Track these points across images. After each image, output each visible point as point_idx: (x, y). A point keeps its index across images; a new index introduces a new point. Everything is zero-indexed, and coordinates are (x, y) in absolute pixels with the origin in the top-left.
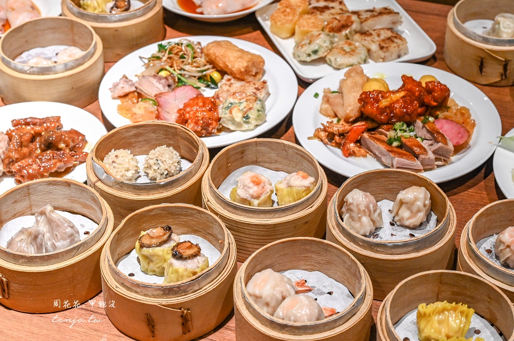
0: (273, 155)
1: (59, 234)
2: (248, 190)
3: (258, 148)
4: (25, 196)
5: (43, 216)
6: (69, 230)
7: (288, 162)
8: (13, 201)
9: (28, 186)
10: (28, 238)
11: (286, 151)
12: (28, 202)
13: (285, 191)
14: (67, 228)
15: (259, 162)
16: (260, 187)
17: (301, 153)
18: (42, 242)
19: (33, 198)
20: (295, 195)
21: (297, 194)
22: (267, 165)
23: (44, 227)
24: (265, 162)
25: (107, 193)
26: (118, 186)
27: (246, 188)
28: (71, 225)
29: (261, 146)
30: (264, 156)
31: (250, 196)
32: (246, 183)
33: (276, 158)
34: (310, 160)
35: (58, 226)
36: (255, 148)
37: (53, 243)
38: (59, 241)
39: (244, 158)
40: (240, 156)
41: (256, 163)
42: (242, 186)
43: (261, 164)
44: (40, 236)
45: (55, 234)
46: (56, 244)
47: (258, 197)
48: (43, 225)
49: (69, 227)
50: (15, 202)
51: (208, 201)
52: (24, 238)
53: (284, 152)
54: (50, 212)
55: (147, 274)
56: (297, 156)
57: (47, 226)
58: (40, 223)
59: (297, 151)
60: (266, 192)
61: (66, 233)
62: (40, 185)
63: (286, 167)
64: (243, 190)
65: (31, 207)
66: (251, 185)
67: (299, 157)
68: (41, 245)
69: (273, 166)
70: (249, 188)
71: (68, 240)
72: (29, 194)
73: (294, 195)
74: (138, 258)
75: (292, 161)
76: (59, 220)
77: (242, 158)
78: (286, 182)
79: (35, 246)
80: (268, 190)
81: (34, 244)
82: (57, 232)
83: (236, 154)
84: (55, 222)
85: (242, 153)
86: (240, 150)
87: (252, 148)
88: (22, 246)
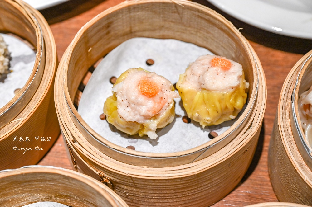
0: (158, 21)
2: (138, 108)
3: (132, 14)
7: (183, 28)
11: (179, 13)
13: (198, 96)
15: (135, 32)
16: (157, 99)
17: (207, 17)
20: (218, 104)
21: (220, 101)
22: (147, 34)
24: (144, 30)
27: (133, 105)
29: (138, 11)
30: (142, 23)
31: (142, 118)
32: (133, 98)
33: (162, 23)
34: (226, 28)
36: (128, 15)
39: (112, 33)
40: (105, 32)
41: (130, 34)
42: (126, 102)
43: (137, 34)
47: (155, 117)
51: (75, 141)
53: (177, 15)
56: (199, 20)
59: (200, 14)
60: (167, 104)
63: (179, 33)
64: (129, 109)
66: (142, 99)
67: (203, 21)
69: (158, 34)
70: (138, 104)
73: (214, 104)
75: (190, 26)
77: (108, 33)
78: (196, 78)
80: (170, 100)
83: (99, 31)
85: (108, 26)
86: (104, 23)
87: (123, 16)
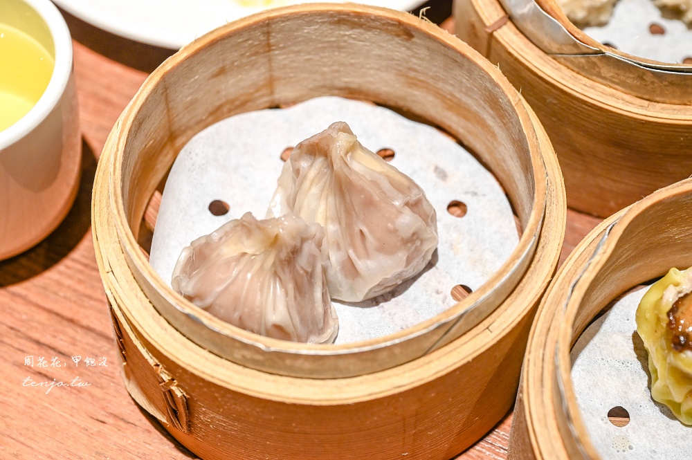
1: (371, 231)
4: (256, 53)
5: (320, 161)
6: (407, 220)
8: (214, 69)
9: (268, 25)
10: (266, 253)
12: (263, 70)
14: (400, 212)
18: (314, 267)
19: (280, 58)
23: (319, 198)
25: (536, 75)
26: (582, 60)
28: (413, 197)
35: (369, 203)
37: (349, 258)
38: (368, 256)
44: (308, 248)
45: (357, 230)
46: (361, 264)
48: (315, 190)
49: (407, 210)
50: (222, 71)
52: (250, 251)
54: (346, 153)
55: (673, 417)
57: (331, 200)
58: (307, 184)
61: (395, 231)
62: (309, 23)
65: (270, 83)
68: (310, 276)
71: (402, 255)
72: (268, 47)
74: (636, 337)
76: (374, 183)
79: (291, 286)
81: (287, 276)
82: (367, 226)
84: (362, 191)
88: (245, 279)
